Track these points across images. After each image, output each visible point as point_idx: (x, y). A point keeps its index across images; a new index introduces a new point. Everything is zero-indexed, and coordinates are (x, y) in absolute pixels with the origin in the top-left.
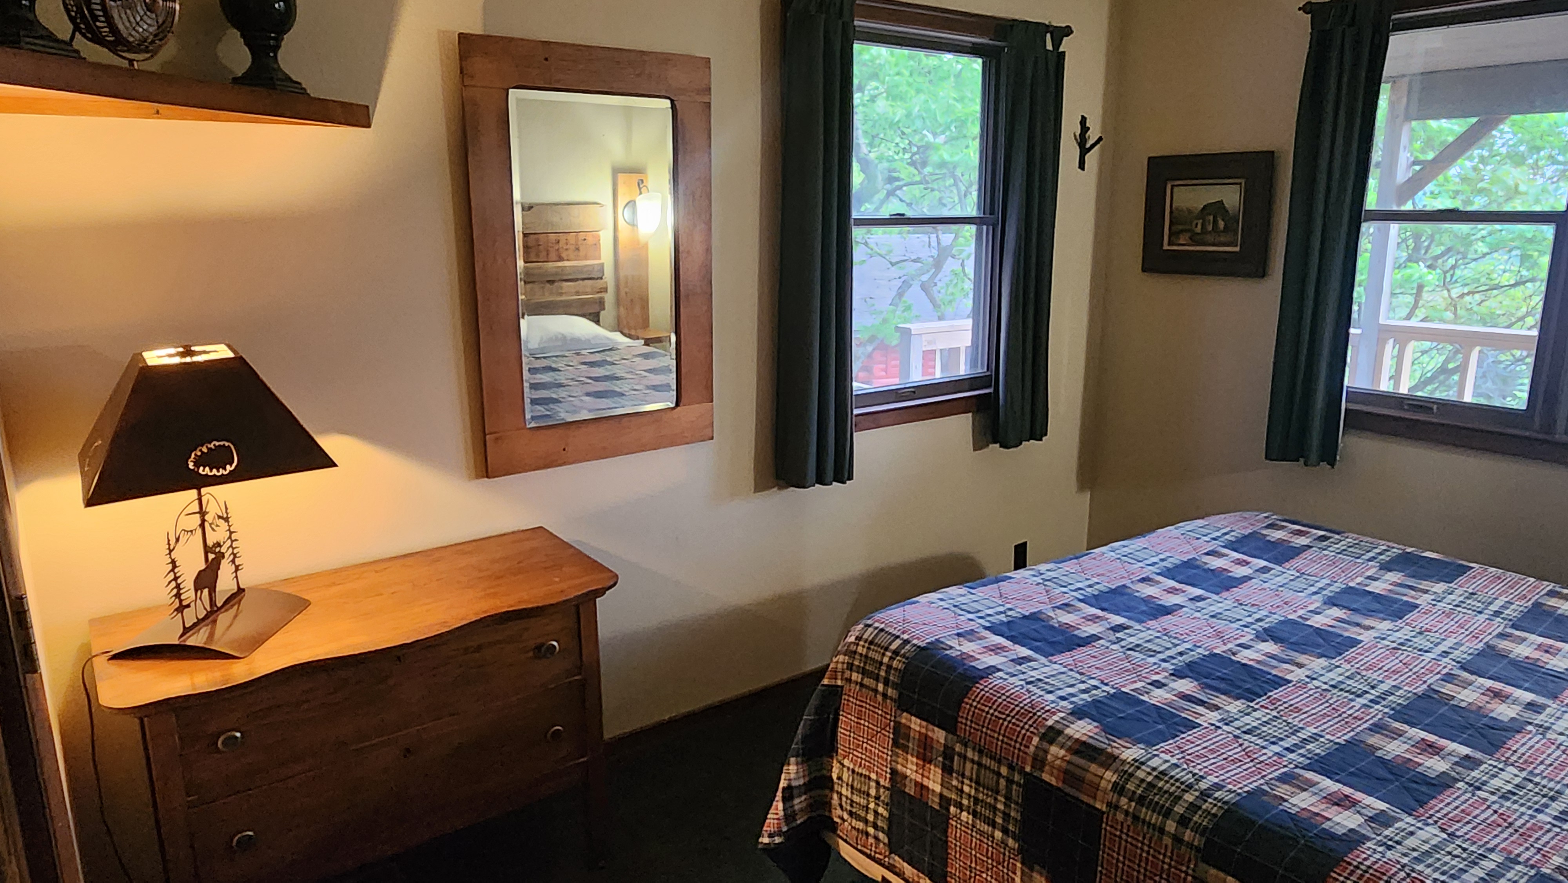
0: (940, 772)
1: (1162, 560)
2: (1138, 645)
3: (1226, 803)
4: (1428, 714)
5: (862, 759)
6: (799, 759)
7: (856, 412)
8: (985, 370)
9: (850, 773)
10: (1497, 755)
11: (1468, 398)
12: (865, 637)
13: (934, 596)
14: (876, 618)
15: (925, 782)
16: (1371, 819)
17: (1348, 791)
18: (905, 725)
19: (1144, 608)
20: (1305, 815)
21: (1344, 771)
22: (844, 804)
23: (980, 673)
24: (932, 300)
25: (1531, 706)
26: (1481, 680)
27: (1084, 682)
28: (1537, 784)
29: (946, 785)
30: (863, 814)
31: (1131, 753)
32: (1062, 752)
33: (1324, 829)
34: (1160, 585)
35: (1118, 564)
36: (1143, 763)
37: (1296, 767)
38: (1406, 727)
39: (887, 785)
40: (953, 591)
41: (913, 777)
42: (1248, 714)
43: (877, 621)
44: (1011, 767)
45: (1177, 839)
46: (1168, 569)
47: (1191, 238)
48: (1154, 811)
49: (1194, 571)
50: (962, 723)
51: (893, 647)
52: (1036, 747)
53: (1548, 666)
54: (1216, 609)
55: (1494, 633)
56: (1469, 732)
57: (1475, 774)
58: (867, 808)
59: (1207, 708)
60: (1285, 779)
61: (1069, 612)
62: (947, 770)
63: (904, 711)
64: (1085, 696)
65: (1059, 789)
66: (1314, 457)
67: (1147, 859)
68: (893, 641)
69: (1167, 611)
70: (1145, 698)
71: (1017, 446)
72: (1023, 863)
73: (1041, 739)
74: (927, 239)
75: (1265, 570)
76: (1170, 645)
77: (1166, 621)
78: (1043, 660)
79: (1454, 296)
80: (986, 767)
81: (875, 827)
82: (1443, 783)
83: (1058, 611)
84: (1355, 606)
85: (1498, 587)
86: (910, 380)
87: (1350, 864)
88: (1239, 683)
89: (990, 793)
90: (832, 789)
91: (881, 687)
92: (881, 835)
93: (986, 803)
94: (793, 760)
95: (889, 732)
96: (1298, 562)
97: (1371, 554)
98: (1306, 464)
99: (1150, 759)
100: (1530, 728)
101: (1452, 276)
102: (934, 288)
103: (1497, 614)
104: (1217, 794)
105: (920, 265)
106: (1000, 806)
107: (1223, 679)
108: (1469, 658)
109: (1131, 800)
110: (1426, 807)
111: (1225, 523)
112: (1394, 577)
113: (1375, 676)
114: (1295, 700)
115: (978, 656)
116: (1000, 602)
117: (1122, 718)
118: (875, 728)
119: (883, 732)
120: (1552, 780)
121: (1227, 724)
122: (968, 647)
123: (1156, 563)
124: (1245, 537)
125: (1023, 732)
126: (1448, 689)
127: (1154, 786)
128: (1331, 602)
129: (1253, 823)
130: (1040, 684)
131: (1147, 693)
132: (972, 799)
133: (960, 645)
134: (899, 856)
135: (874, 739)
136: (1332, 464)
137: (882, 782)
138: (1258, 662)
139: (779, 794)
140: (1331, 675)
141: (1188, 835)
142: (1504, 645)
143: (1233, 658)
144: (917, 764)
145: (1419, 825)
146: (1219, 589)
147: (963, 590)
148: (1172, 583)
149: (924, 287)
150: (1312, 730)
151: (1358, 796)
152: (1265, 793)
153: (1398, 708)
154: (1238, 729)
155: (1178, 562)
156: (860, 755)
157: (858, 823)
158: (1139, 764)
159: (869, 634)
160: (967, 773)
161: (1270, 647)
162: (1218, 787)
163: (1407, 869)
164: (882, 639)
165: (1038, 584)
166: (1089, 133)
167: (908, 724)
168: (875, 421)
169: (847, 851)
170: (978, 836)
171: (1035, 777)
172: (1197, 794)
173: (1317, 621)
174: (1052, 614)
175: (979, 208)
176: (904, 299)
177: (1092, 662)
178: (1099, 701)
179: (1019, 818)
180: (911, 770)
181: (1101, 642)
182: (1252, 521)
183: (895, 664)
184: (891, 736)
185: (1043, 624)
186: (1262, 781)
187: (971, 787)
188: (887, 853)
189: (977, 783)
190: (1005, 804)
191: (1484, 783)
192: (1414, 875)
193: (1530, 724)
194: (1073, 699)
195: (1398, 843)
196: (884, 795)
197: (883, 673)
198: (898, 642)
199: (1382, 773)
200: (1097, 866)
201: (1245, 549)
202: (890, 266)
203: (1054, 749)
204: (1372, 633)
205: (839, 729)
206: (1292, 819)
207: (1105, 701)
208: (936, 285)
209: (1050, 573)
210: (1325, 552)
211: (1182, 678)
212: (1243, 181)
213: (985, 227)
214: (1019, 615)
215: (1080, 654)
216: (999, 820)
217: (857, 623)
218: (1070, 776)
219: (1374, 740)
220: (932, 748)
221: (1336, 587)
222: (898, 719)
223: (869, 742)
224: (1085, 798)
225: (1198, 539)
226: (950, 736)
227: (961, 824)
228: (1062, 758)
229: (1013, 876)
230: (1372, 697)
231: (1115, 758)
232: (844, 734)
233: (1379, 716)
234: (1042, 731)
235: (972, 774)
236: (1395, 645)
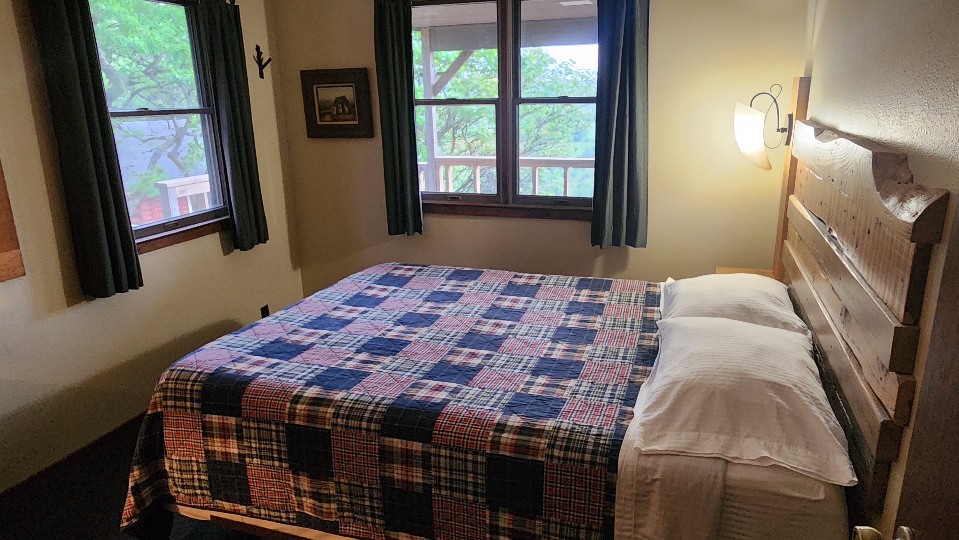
0: (236, 441)
1: (343, 297)
2: (336, 343)
3: (388, 405)
4: (470, 340)
5: (184, 451)
6: (140, 466)
7: (137, 241)
8: (222, 205)
9: (178, 462)
10: (499, 351)
11: (478, 192)
12: (172, 377)
13: (213, 344)
14: (177, 364)
15: (228, 450)
16: (451, 392)
17: (440, 383)
18: (209, 422)
19: (338, 323)
20: (423, 399)
21: (438, 375)
22: (177, 483)
23: (250, 378)
24: (178, 164)
25: (510, 326)
26: (491, 321)
27: (310, 368)
28: (514, 358)
29: (240, 447)
30: (191, 484)
31: (339, 396)
32: (304, 406)
33: (432, 403)
34: (344, 310)
35: (320, 303)
36: (346, 399)
37: (418, 379)
38: (462, 349)
39: (204, 461)
40: (226, 338)
41: (220, 450)
42: (394, 362)
43: (178, 366)
44: (277, 424)
45: (368, 430)
46: (347, 301)
47: (332, 117)
48: (355, 420)
49: (361, 299)
50: (244, 409)
51: (193, 378)
52: (290, 408)
53: (515, 308)
54: (373, 315)
55: (495, 299)
56: (487, 344)
57: (491, 361)
58: (193, 479)
59: (374, 364)
60: (413, 386)
61: (297, 334)
62: (240, 439)
63: (206, 414)
64: (312, 375)
65: (305, 426)
66: (411, 229)
67: (356, 445)
68: (192, 374)
69: (349, 322)
70: (343, 367)
71: (251, 248)
72: (293, 474)
73: (291, 404)
74: (167, 124)
75: (395, 291)
76: (353, 339)
77: (349, 327)
78: (285, 362)
79: (469, 142)
80: (263, 429)
81: (201, 488)
82: (479, 368)
83: (290, 335)
84: (436, 300)
85: (494, 278)
86: (173, 217)
87: (444, 413)
88: (388, 348)
89: (267, 442)
90: (167, 477)
91: (188, 404)
92: (205, 492)
93: (266, 449)
94: (135, 467)
95: (199, 429)
96: (409, 284)
97: (442, 274)
98: (408, 235)
99: (349, 396)
100: (510, 336)
101: (466, 131)
102: (178, 156)
103: (495, 290)
104: (384, 402)
105: (164, 141)
106: (275, 447)
107: (380, 348)
108: (485, 312)
109: (343, 418)
110: (473, 380)
111: (373, 271)
112: (453, 282)
113: (447, 330)
114: (416, 349)
115: (247, 370)
116: (256, 338)
117: (333, 380)
118: (189, 430)
119: (195, 430)
120: (519, 355)
121: (385, 369)
122: (240, 366)
123: (340, 299)
124: (384, 276)
125: (281, 402)
126: (478, 328)
127: (354, 408)
128: (427, 300)
129: (401, 409)
130: (286, 375)
131: (344, 365)
132: (258, 450)
133: (235, 366)
134: (219, 500)
135: (190, 437)
136: (420, 232)
137: (200, 460)
138: (396, 336)
139: (130, 492)
140: (430, 334)
141: (373, 426)
142: (498, 303)
143: (384, 337)
144: (221, 442)
145: (471, 388)
146: (373, 305)
147: (231, 336)
148: (350, 307)
149: (170, 156)
150: (423, 361)
151: (445, 384)
152: (405, 395)
153: (459, 341)
154: (390, 369)
155: (352, 296)
156: (182, 449)
157: (189, 490)
158: (344, 400)
159: (174, 375)
160: (253, 436)
161: (401, 328)
162: (383, 399)
163: (467, 408)
164: (184, 375)
165: (276, 323)
166: (262, 56)
167: (211, 420)
168: (152, 245)
169: (184, 511)
170: (265, 469)
171: (291, 424)
172: (374, 405)
173: (421, 311)
174: (287, 337)
175: (200, 103)
176: (156, 166)
177: (313, 357)
178: (320, 375)
179: (286, 450)
180: (218, 446)
181: (316, 345)
182: (386, 268)
183: (195, 388)
184: (201, 431)
185: (283, 344)
186: (403, 390)
187: (256, 443)
188: (211, 501)
189: (260, 439)
190: (277, 445)
191: (495, 364)
192: (469, 409)
193: (510, 334)
194: (306, 378)
195: (463, 398)
196: (203, 467)
197: (188, 396)
198: (195, 374)
199: (455, 371)
200: (332, 459)
201: (384, 283)
202: (142, 143)
203: (299, 406)
204: (446, 310)
205: (165, 438)
206: (418, 402)
207: (323, 374)
208: (179, 154)
209: (282, 316)
210: (422, 277)
211: (360, 353)
212: (354, 85)
213: (206, 115)
214: (268, 342)
215: (305, 355)
216: (275, 455)
217: (164, 370)
218: (311, 417)
219: (450, 358)
220: (228, 429)
221: (428, 293)
222: (204, 420)
223: (187, 440)
224: (319, 426)
225: (360, 282)
226: (239, 418)
227: (254, 466)
228: (305, 410)
229: (289, 482)
230: (448, 339)
231: (331, 400)
232: (168, 440)
233: (452, 347)
234: (291, 398)
235: (255, 435)
236: (456, 314)
